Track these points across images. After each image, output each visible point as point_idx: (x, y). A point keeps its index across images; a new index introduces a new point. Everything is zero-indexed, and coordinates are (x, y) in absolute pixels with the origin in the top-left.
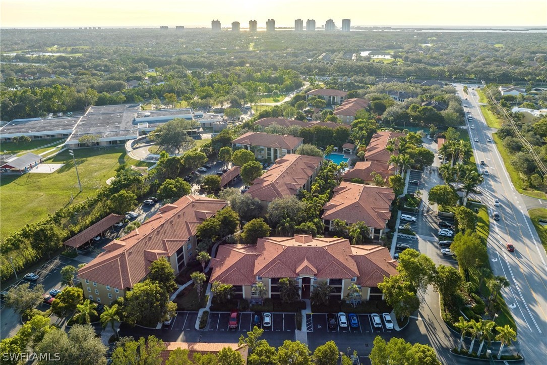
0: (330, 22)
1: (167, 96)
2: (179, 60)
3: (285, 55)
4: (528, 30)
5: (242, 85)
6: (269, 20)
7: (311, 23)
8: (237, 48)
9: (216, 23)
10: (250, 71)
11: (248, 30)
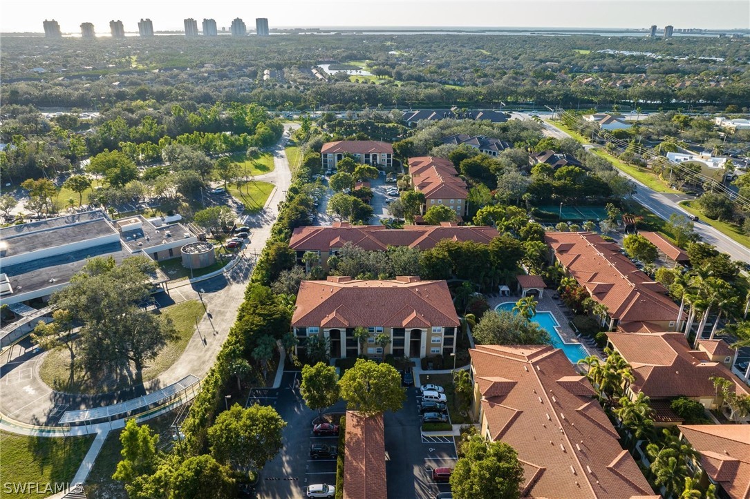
0: (238, 23)
1: (30, 185)
2: (15, 93)
3: (206, 75)
4: (484, 31)
5: (180, 142)
6: (142, 20)
7: (210, 24)
8: (111, 66)
9: (51, 26)
10: (180, 110)
11: (110, 35)
